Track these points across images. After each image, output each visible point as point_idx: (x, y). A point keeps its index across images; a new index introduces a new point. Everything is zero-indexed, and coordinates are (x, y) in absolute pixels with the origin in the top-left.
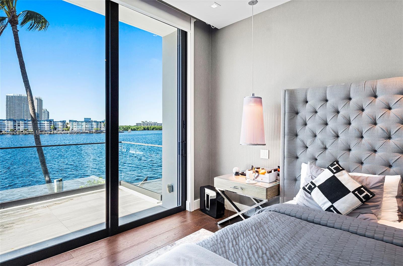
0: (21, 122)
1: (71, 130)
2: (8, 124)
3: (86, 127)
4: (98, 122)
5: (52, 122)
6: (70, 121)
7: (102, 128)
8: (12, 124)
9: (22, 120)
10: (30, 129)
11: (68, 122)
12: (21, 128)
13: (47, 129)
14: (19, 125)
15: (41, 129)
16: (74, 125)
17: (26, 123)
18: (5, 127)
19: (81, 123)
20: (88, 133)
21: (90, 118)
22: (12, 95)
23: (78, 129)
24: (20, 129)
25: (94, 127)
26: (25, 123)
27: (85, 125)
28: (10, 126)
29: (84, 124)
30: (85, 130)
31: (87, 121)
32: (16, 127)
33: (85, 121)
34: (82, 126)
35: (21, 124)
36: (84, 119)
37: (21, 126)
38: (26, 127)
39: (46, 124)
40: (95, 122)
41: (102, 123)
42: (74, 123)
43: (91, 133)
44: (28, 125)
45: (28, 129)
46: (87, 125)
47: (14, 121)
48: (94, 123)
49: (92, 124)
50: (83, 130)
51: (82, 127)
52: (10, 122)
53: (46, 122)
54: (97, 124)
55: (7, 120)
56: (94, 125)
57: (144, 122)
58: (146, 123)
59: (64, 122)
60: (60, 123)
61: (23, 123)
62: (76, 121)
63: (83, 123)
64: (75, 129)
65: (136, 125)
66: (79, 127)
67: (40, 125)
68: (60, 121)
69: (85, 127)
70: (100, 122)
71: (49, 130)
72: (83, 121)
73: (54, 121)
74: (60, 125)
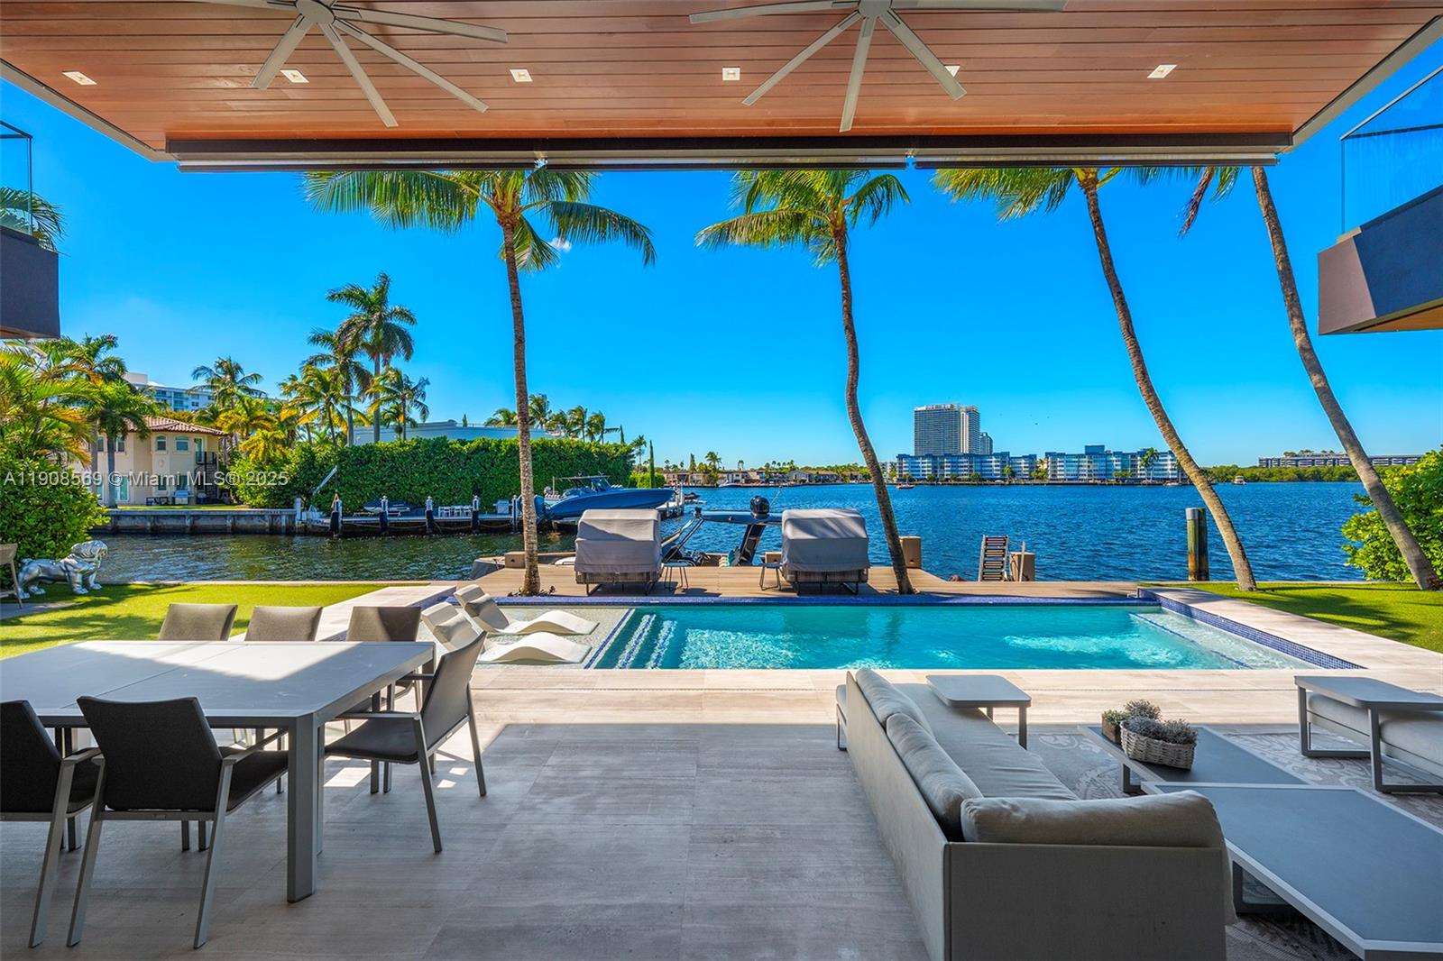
1: (1049, 477)
2: (924, 465)
3: (1092, 468)
4: (1124, 456)
5: (1008, 459)
6: (1048, 454)
7: (1139, 472)
8: (931, 464)
9: (946, 456)
10: (962, 475)
11: (1043, 457)
12: (946, 473)
13: (996, 475)
14: (942, 467)
15: (982, 475)
16: (1058, 464)
17: (955, 462)
18: (919, 471)
19: (1076, 459)
20: (1096, 484)
21: (1103, 447)
22: (924, 408)
23: (1067, 475)
24: (943, 475)
25: (1115, 468)
26: (952, 462)
27: (1086, 464)
28: (926, 469)
29: (1085, 462)
30: (1087, 477)
31: (1094, 452)
32: (936, 471)
33: (1086, 454)
34: (1079, 466)
36: (1083, 449)
37: (946, 469)
38: (954, 471)
39: (994, 464)
40: (1115, 454)
41: (1139, 458)
42: (1058, 459)
43: (1105, 485)
45: (959, 475)
46: (1094, 463)
47: (934, 458)
48: (1114, 459)
49: (1107, 461)
50: (1081, 477)
51: (1081, 468)
52: (926, 461)
53: (994, 459)
54: (1122, 461)
55: (924, 458)
56: (1115, 463)
57: (1297, 453)
58: (1306, 458)
59: (1032, 458)
60: (1023, 461)
61: (949, 462)
62: (1062, 455)
63: (1081, 460)
64: (1061, 475)
65: (1258, 465)
66: (1071, 468)
67: (982, 466)
68: (1024, 457)
69: (1086, 468)
70: (1133, 455)
71: (999, 477)
72: (1084, 453)
73: (1011, 456)
74: (1023, 465)
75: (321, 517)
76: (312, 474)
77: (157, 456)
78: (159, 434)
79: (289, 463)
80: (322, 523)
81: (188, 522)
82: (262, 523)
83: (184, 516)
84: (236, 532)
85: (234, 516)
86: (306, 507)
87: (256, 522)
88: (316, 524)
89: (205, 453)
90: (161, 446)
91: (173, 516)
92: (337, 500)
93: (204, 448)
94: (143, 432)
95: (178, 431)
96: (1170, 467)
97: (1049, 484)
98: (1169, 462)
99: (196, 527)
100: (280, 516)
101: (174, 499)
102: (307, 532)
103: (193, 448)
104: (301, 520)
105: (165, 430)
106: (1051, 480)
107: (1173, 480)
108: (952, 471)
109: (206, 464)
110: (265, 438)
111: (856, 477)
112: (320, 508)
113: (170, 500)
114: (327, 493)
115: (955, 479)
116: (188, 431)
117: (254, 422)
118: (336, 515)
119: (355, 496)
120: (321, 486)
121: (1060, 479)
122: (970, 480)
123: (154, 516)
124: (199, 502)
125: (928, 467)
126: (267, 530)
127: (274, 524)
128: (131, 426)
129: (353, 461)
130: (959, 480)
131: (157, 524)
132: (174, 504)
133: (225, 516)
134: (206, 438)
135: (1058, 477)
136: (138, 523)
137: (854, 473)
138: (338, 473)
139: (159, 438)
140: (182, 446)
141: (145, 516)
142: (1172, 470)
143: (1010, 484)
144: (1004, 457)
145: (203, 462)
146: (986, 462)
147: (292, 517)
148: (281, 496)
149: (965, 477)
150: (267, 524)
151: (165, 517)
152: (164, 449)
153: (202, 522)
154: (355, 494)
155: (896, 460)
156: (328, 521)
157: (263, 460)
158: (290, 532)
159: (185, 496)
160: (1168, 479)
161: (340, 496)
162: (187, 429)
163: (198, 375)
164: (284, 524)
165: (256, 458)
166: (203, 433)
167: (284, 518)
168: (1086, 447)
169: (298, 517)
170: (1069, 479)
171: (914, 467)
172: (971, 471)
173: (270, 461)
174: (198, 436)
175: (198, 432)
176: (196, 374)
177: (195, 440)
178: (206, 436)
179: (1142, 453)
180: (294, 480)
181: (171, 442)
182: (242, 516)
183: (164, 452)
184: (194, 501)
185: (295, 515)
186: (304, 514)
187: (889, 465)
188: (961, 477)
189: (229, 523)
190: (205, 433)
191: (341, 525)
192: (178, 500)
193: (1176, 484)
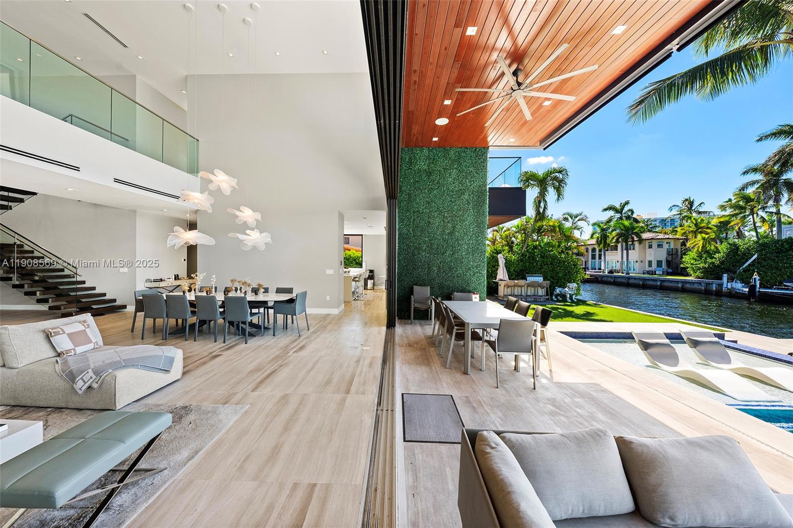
75: (743, 287)
76: (736, 259)
77: (648, 251)
78: (649, 241)
79: (719, 253)
80: (743, 290)
81: (659, 283)
82: (700, 287)
83: (657, 280)
84: (683, 290)
85: (683, 282)
86: (731, 279)
87: (696, 286)
88: (738, 291)
89: (672, 249)
90: (650, 247)
91: (652, 280)
92: (756, 276)
93: (672, 246)
94: (641, 241)
95: (660, 239)
99: (663, 286)
100: (712, 284)
101: (655, 272)
102: (733, 295)
103: (666, 246)
104: (727, 288)
105: (652, 239)
109: (672, 255)
110: (704, 239)
112: (742, 281)
113: (654, 272)
114: (749, 272)
116: (663, 239)
117: (700, 230)
118: (755, 286)
119: (775, 275)
120: (744, 267)
123: (644, 279)
124: (668, 274)
126: (703, 292)
127: (708, 288)
128: (636, 239)
129: (773, 250)
131: (645, 283)
132: (655, 274)
133: (678, 282)
134: (673, 243)
136: (636, 282)
138: (757, 258)
139: (649, 243)
140: (660, 246)
141: (639, 279)
145: (671, 253)
147: (721, 285)
148: (713, 272)
150: (703, 288)
151: (648, 280)
152: (652, 248)
153: (666, 284)
154: (775, 273)
156: (747, 290)
157: (702, 251)
158: (719, 294)
159: (661, 271)
161: (758, 273)
162: (663, 237)
163: (671, 210)
164: (714, 289)
165: (698, 250)
166: (671, 239)
167: (714, 285)
169: (725, 285)
173: (707, 252)
174: (669, 241)
175: (668, 238)
176: (671, 209)
177: (667, 243)
178: (673, 240)
180: (722, 263)
181: (655, 244)
182: (688, 282)
183: (651, 249)
184: (665, 273)
185: (723, 284)
186: (729, 284)
189: (680, 285)
190: (672, 239)
191: (757, 294)
192: (657, 272)
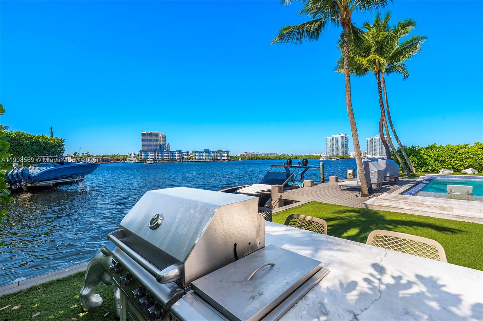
0: (159, 153)
1: (194, 159)
2: (151, 155)
3: (206, 156)
4: (214, 152)
5: (181, 153)
6: (193, 151)
7: (218, 157)
8: (153, 154)
10: (166, 158)
12: (159, 158)
13: (177, 158)
14: (158, 156)
15: (173, 158)
17: (163, 154)
19: (202, 153)
20: (208, 161)
21: (209, 149)
23: (199, 158)
24: (158, 159)
25: (212, 156)
27: (204, 155)
30: (204, 159)
31: (207, 151)
32: (156, 157)
33: (204, 151)
34: (202, 155)
35: (159, 154)
36: (203, 150)
37: (159, 156)
38: (163, 157)
39: (176, 154)
40: (212, 152)
41: (218, 153)
42: (197, 153)
44: (164, 155)
45: (164, 158)
46: (206, 155)
47: (155, 152)
48: (212, 153)
49: (210, 154)
50: (203, 159)
52: (152, 153)
53: (176, 153)
54: (214, 154)
56: (212, 155)
59: (188, 153)
60: (185, 154)
61: (161, 154)
62: (197, 152)
63: (203, 153)
66: (200, 156)
67: (172, 155)
68: (185, 152)
70: (217, 152)
71: (178, 159)
72: (203, 151)
73: (182, 152)
74: (185, 155)
96: (225, 156)
97: (194, 161)
98: (225, 154)
106: (195, 160)
107: (226, 160)
108: (162, 157)
111: (119, 159)
115: (163, 160)
121: (198, 160)
122: (168, 160)
125: (152, 155)
130: (165, 160)
135: (197, 159)
137: (118, 158)
142: (226, 157)
143: (183, 162)
144: (180, 152)
146: (174, 154)
149: (167, 159)
155: (139, 153)
160: (225, 159)
168: (204, 149)
170: (200, 160)
171: (147, 155)
172: (169, 157)
179: (219, 151)
187: (133, 154)
188: (165, 159)
193: (227, 161)
